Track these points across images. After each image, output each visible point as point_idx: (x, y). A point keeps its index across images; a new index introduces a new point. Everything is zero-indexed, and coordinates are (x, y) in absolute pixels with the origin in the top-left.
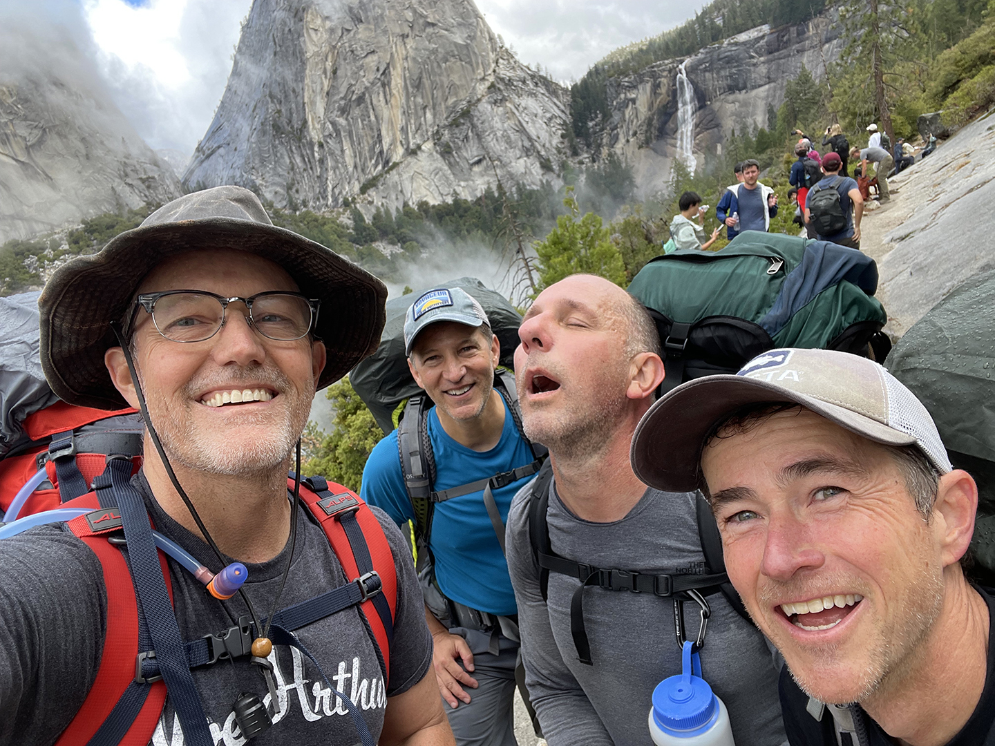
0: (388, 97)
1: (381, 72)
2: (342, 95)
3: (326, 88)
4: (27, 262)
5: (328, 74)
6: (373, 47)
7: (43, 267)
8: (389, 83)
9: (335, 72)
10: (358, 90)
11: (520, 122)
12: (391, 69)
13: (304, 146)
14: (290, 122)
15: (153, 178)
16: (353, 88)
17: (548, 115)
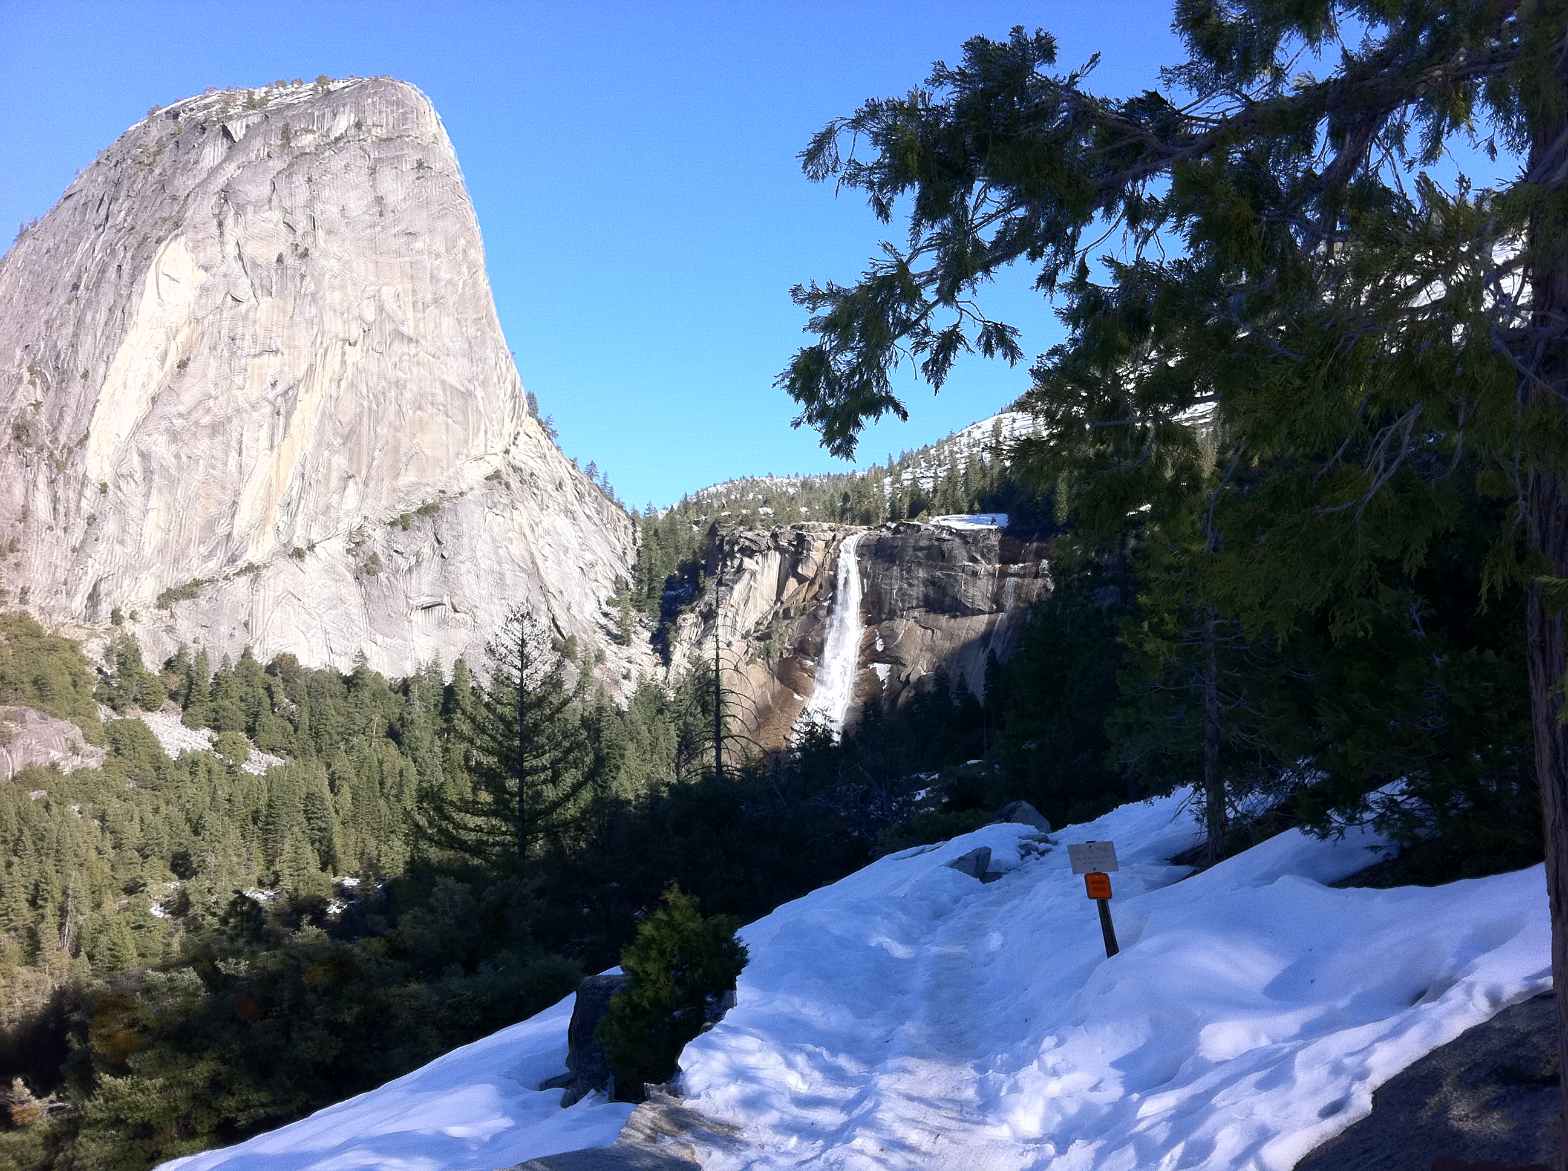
0: (277, 440)
1: (280, 388)
2: (182, 409)
3: (153, 388)
5: (168, 362)
6: (275, 344)
8: (289, 415)
9: (183, 365)
10: (219, 408)
11: (532, 554)
12: (302, 389)
13: (67, 483)
14: (55, 429)
16: (211, 402)
17: (589, 557)
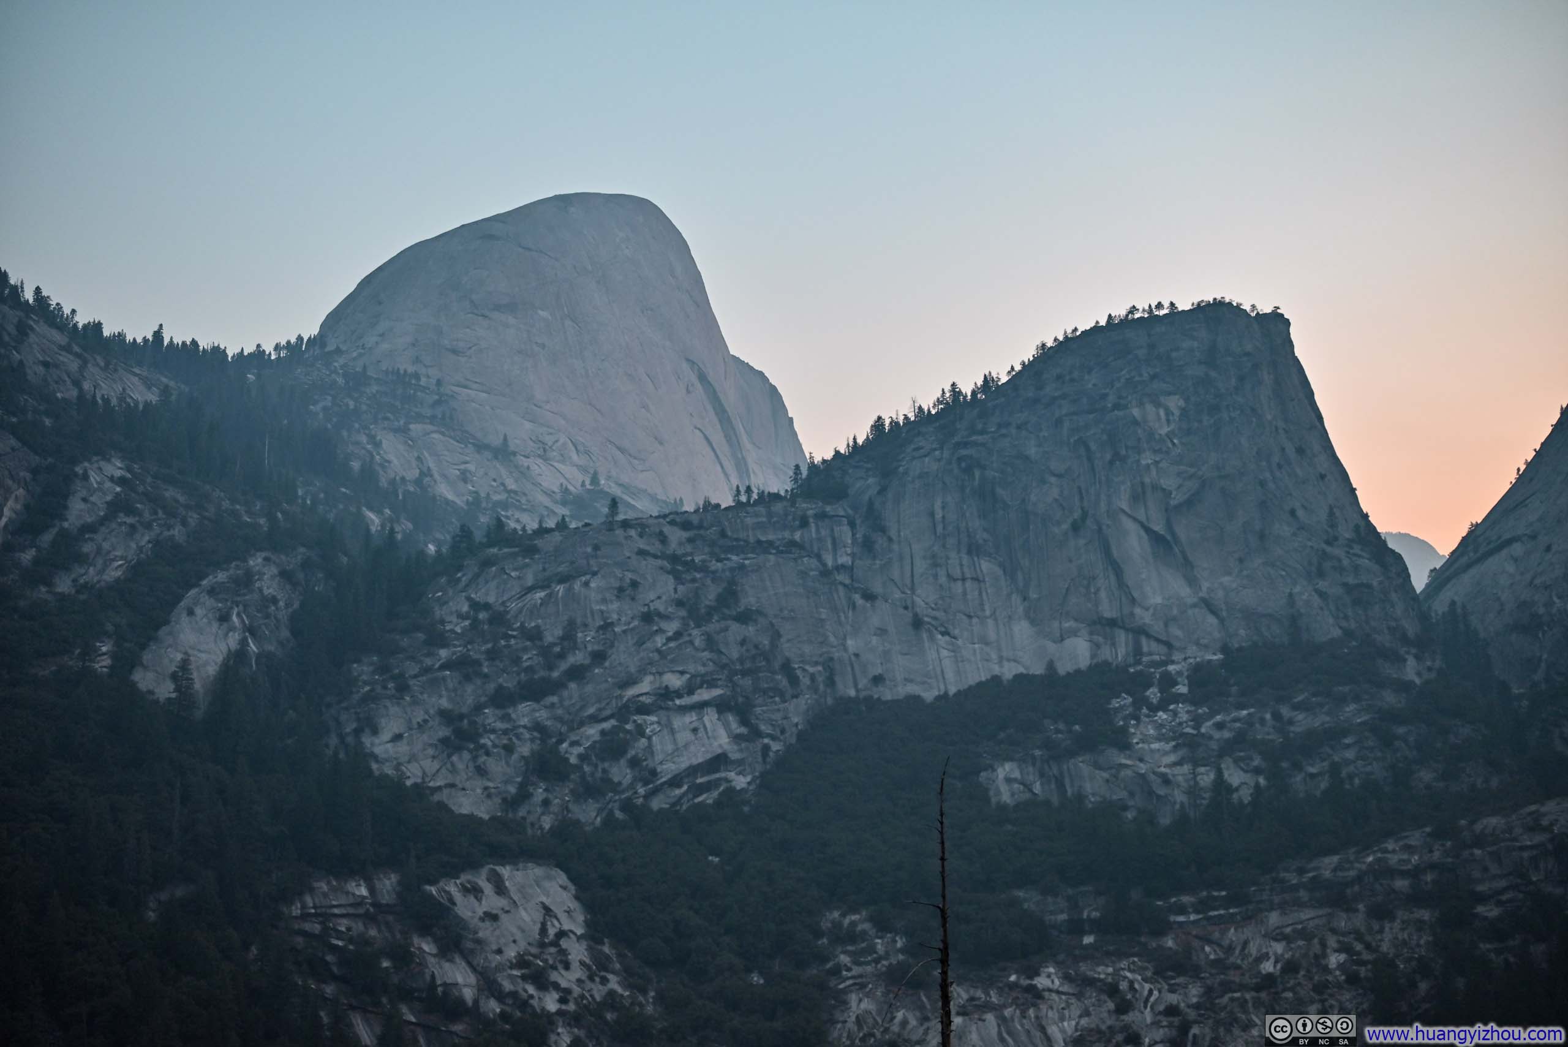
4: (1115, 703)
7: (1137, 719)
15: (1369, 586)
